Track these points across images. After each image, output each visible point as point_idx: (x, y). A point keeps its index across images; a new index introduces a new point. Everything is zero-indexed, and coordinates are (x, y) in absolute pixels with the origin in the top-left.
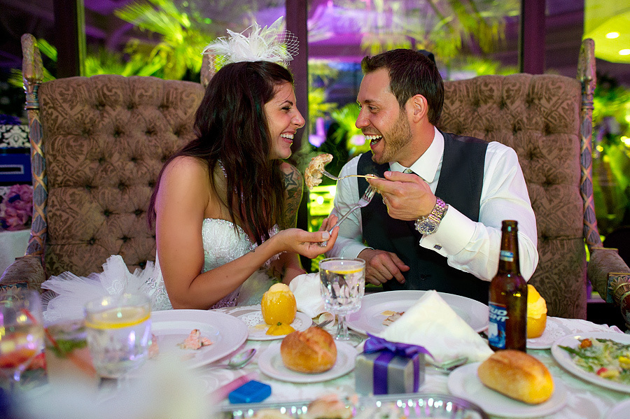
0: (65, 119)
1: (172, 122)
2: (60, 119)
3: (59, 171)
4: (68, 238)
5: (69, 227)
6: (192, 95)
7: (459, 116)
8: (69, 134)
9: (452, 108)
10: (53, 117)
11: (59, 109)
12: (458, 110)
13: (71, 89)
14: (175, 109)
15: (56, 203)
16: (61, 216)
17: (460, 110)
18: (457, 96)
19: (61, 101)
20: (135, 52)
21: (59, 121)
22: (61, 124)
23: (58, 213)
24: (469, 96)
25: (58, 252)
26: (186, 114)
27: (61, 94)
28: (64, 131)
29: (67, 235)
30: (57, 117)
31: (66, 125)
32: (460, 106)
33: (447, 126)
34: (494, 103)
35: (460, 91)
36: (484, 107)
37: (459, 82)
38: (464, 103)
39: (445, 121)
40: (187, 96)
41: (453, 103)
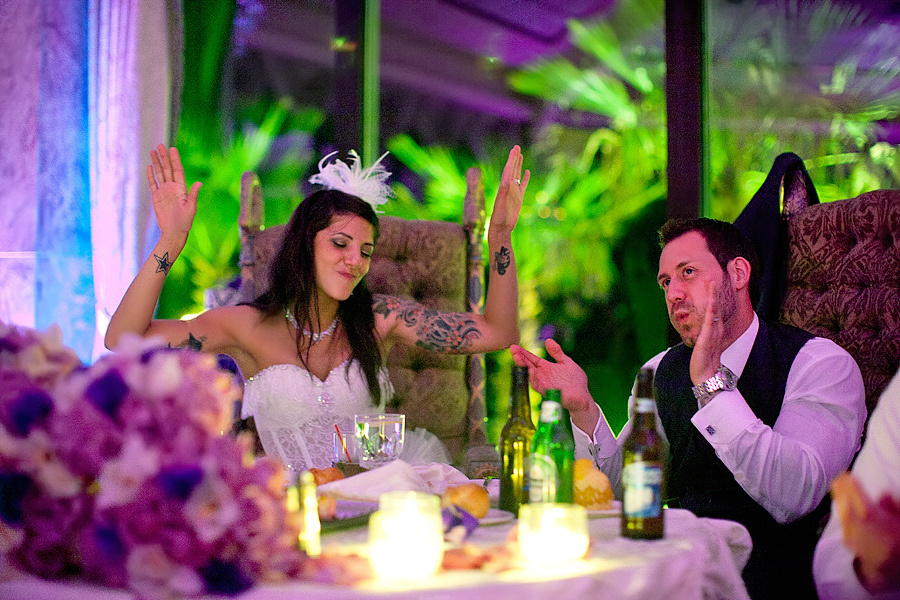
1: (409, 280)
6: (438, 241)
7: (824, 263)
9: (814, 248)
12: (823, 252)
14: (415, 260)
17: (826, 251)
18: (822, 228)
20: (553, 151)
24: (840, 229)
26: (427, 267)
32: (826, 245)
33: (807, 280)
34: (875, 239)
35: (828, 220)
36: (860, 245)
37: (831, 206)
38: (833, 240)
39: (803, 270)
40: (432, 242)
41: (815, 240)
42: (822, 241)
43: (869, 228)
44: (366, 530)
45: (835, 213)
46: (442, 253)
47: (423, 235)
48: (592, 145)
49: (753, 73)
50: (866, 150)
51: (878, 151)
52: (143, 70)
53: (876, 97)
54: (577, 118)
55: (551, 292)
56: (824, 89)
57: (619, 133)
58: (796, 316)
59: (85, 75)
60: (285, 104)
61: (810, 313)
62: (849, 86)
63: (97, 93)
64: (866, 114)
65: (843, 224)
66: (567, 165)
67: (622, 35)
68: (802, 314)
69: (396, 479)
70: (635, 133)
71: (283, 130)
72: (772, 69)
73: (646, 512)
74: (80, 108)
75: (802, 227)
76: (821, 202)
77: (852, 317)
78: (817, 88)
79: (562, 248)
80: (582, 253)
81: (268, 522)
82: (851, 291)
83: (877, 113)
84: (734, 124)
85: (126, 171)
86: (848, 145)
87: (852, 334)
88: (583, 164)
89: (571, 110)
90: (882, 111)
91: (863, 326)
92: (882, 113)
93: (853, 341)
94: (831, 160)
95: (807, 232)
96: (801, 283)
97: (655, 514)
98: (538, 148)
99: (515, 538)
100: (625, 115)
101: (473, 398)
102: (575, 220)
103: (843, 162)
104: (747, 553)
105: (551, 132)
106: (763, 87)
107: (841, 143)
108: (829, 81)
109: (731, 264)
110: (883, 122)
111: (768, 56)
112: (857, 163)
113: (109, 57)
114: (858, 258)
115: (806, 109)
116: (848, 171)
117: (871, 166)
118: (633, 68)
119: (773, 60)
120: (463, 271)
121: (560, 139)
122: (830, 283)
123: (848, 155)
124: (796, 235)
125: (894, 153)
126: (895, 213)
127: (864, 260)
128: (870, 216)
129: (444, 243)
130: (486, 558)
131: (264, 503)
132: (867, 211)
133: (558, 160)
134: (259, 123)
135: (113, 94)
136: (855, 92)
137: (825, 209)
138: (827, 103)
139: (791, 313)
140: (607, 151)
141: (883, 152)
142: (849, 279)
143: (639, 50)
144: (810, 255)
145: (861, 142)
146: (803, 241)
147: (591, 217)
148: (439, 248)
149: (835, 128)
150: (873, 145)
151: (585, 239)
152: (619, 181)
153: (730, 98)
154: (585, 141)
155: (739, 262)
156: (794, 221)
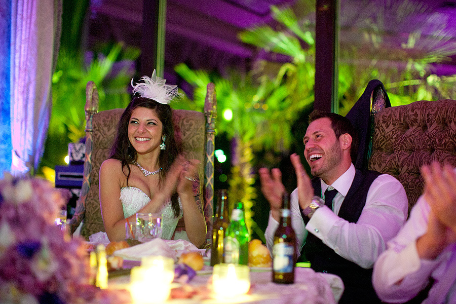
0: (104, 138)
2: (101, 137)
3: (97, 173)
4: (95, 219)
5: (97, 212)
6: (190, 121)
7: (392, 138)
8: (106, 148)
9: (387, 131)
10: (98, 136)
11: (101, 131)
13: (110, 117)
15: (92, 195)
16: (93, 204)
17: (393, 132)
18: (391, 120)
19: (103, 126)
21: (100, 139)
22: (101, 142)
23: (92, 202)
24: (401, 121)
25: (88, 228)
27: (104, 121)
28: (103, 146)
29: (95, 217)
30: (100, 136)
31: (104, 142)
32: (394, 129)
33: (383, 147)
34: (419, 126)
35: (395, 115)
36: (411, 129)
37: (397, 108)
38: (397, 126)
39: (381, 142)
40: (187, 122)
41: (388, 126)
42: (391, 127)
43: (415, 121)
44: (129, 277)
45: (399, 112)
46: (192, 127)
47: (183, 118)
48: (282, 72)
49: (366, 36)
50: (425, 79)
51: (431, 79)
52: (40, 25)
53: (431, 51)
54: (274, 57)
55: (259, 149)
56: (404, 46)
57: (296, 65)
58: (376, 166)
59: (9, 26)
60: (121, 44)
61: (384, 165)
62: (417, 44)
63: (15, 37)
64: (425, 59)
65: (402, 118)
66: (268, 81)
67: (298, 14)
68: (380, 165)
69: (156, 249)
70: (304, 65)
71: (119, 58)
72: (377, 34)
73: (285, 269)
74: (6, 44)
75: (381, 119)
76: (392, 106)
77: (405, 168)
78: (400, 45)
79: (265, 125)
80: (275, 128)
81: (75, 271)
82: (405, 153)
83: (431, 59)
84: (356, 62)
85: (29, 78)
86: (416, 76)
87: (405, 176)
88: (277, 82)
89: (271, 52)
90: (434, 58)
91: (411, 172)
92: (434, 59)
93: (405, 180)
94: (406, 83)
95: (384, 122)
96: (380, 149)
97: (289, 270)
98: (254, 72)
99: (211, 283)
100: (299, 56)
101: (207, 205)
102: (273, 111)
103: (413, 84)
104: (341, 292)
105: (261, 64)
106: (371, 44)
107: (412, 74)
108: (406, 42)
109: (342, 137)
110: (434, 64)
111: (375, 27)
112: (420, 85)
113: (22, 17)
114: (410, 136)
115: (393, 56)
116: (415, 89)
117: (427, 87)
118: (304, 32)
119: (377, 30)
120: (203, 137)
121: (265, 68)
122: (395, 149)
123: (415, 81)
124: (378, 124)
125: (440, 80)
126: (429, 113)
127: (412, 137)
128: (416, 115)
129: (193, 122)
130: (194, 293)
131: (73, 261)
132: (415, 112)
133: (264, 79)
134: (107, 54)
135: (23, 38)
136: (420, 48)
137: (394, 110)
138: (405, 53)
139: (374, 164)
140: (290, 74)
141: (434, 79)
142: (404, 147)
143: (307, 22)
144: (385, 134)
145: (422, 74)
146: (382, 126)
147: (281, 109)
148: (191, 125)
149: (409, 66)
150: (429, 75)
151: (277, 121)
152: (296, 91)
153: (354, 49)
154: (278, 69)
155: (346, 136)
156: (377, 115)
